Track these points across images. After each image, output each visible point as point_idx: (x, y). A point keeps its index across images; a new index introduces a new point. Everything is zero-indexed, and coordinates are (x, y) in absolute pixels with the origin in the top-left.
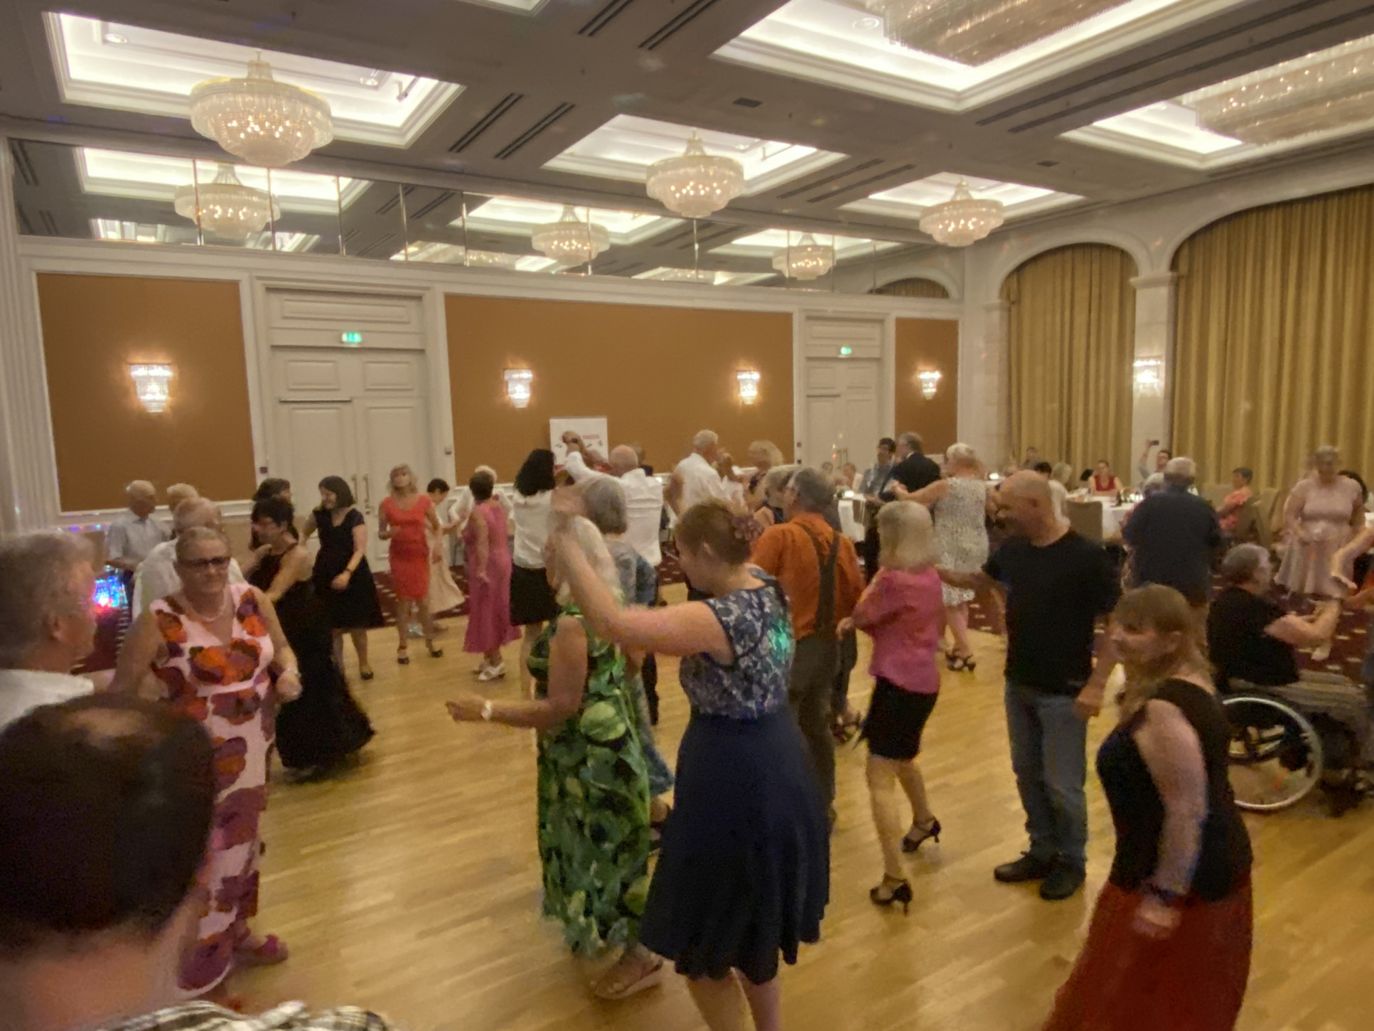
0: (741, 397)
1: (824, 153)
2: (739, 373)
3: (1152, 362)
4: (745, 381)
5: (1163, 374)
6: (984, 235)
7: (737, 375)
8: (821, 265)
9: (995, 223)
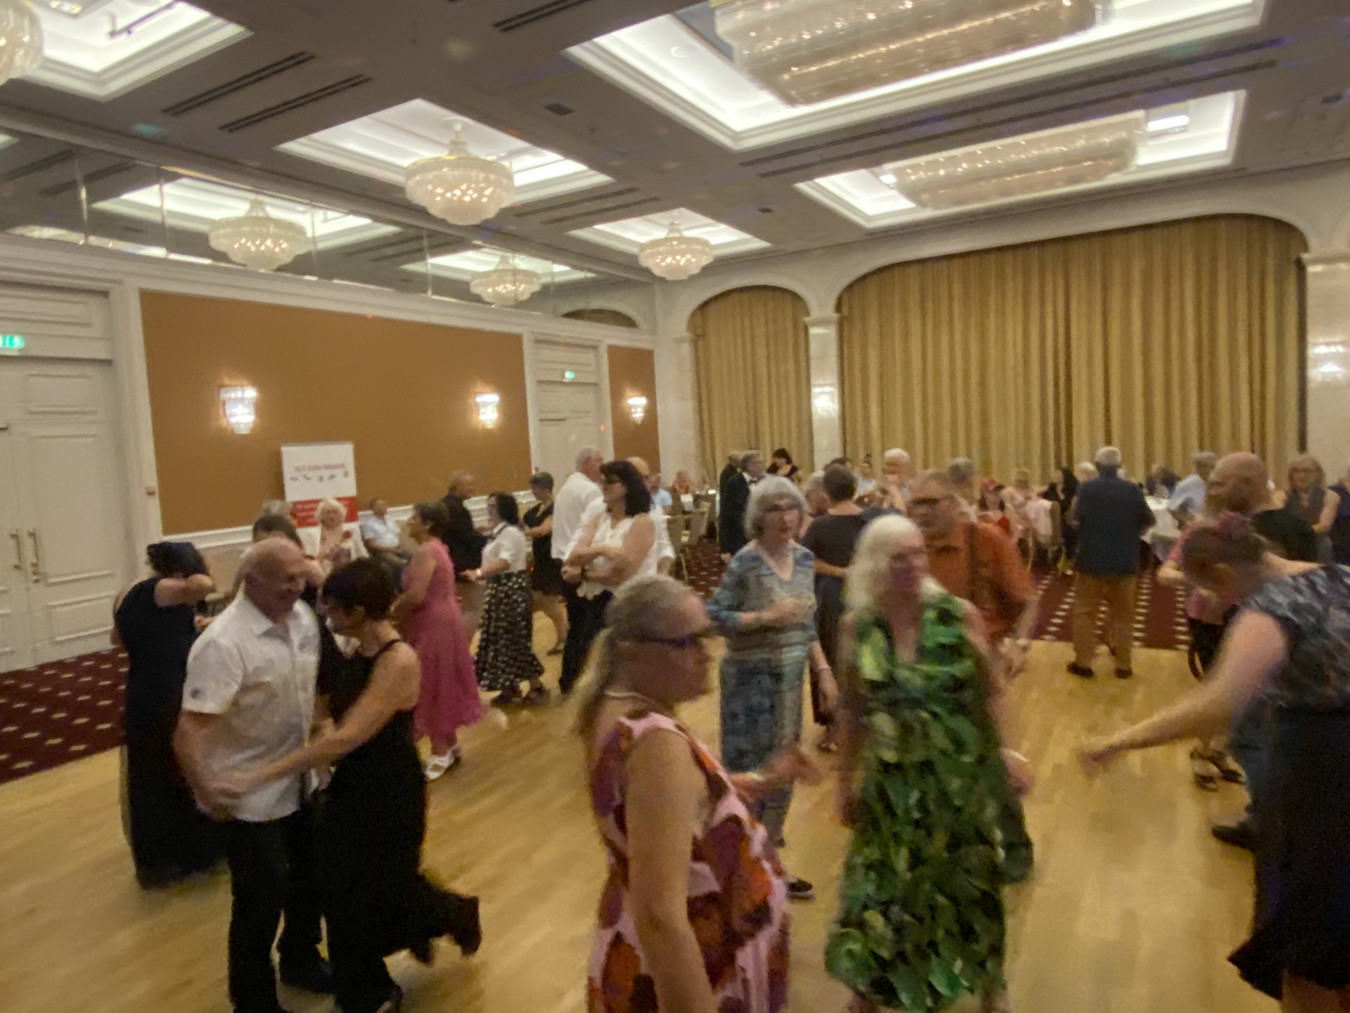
0: (481, 421)
1: (593, 172)
2: (478, 395)
3: (827, 389)
4: (486, 404)
5: (836, 399)
6: (696, 271)
7: (475, 398)
8: (525, 290)
9: (706, 260)
